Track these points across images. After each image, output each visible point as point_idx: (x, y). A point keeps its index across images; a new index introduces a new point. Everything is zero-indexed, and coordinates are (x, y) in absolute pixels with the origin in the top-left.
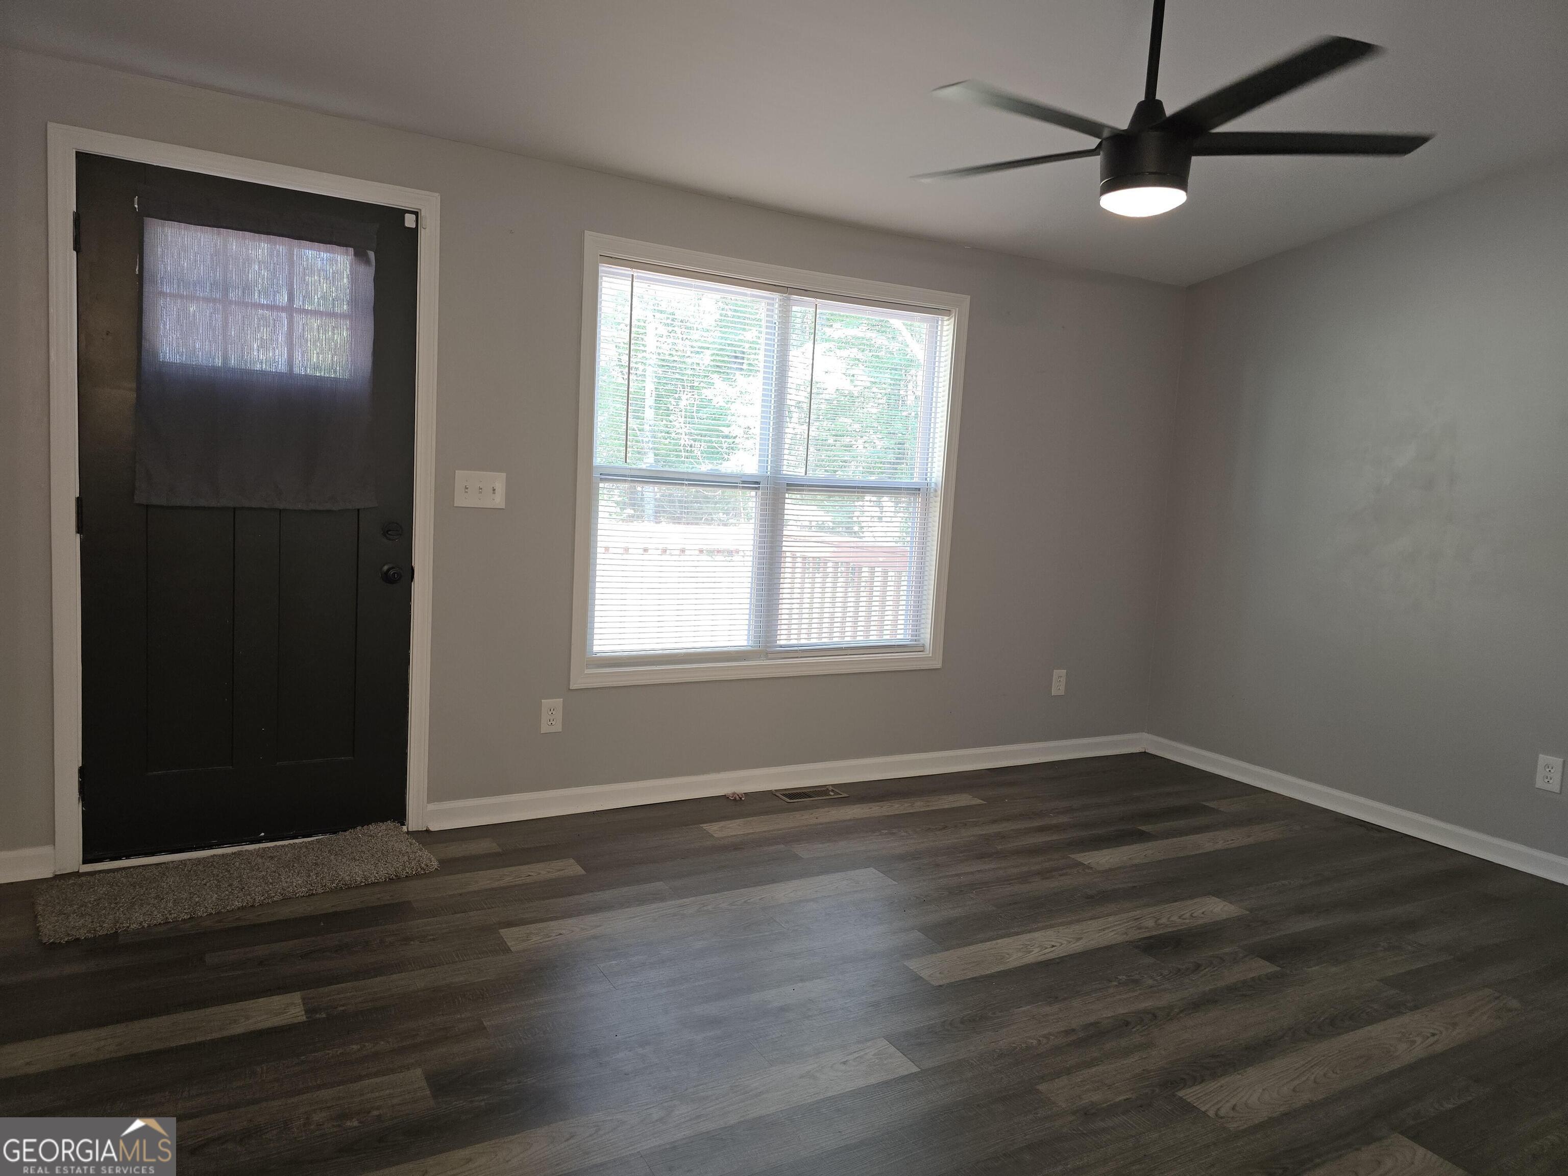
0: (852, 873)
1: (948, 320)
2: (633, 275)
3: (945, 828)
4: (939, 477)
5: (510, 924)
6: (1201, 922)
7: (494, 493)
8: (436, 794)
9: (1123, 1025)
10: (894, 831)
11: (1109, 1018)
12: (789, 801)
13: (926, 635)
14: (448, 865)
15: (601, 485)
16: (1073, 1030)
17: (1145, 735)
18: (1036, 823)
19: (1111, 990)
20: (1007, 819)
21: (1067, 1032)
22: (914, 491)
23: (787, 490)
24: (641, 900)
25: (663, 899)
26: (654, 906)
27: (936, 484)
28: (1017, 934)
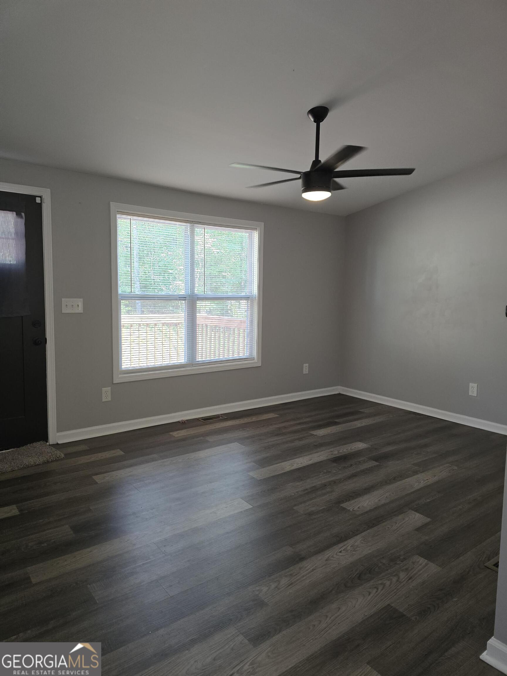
0: (229, 445)
1: (256, 232)
2: (130, 219)
3: (263, 426)
4: (256, 292)
5: (97, 474)
6: (353, 451)
7: (78, 307)
8: (60, 428)
9: (324, 486)
10: (245, 429)
11: (319, 484)
12: (204, 421)
13: (255, 354)
14: (68, 456)
15: (122, 301)
16: (307, 489)
17: (339, 387)
18: (298, 422)
19: (321, 476)
20: (287, 421)
21: (304, 490)
22: (247, 298)
23: (197, 300)
24: (147, 462)
25: (156, 460)
26: (153, 463)
27: (255, 295)
28: (289, 460)
